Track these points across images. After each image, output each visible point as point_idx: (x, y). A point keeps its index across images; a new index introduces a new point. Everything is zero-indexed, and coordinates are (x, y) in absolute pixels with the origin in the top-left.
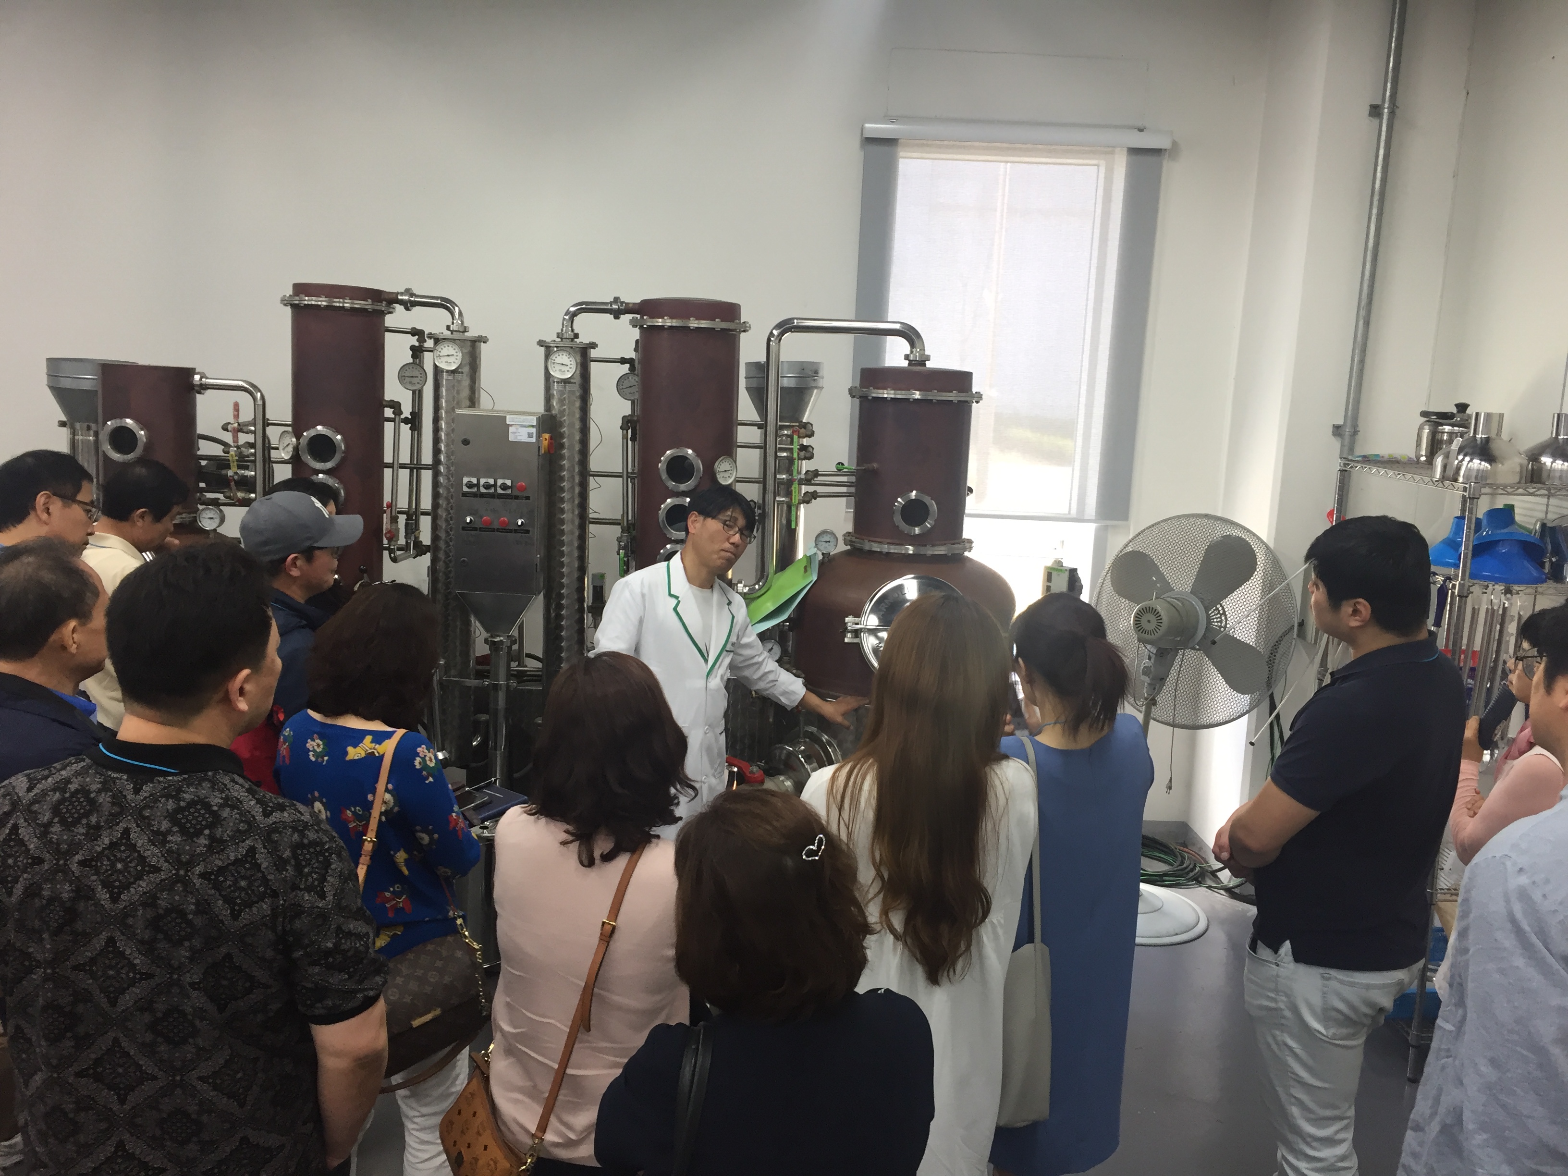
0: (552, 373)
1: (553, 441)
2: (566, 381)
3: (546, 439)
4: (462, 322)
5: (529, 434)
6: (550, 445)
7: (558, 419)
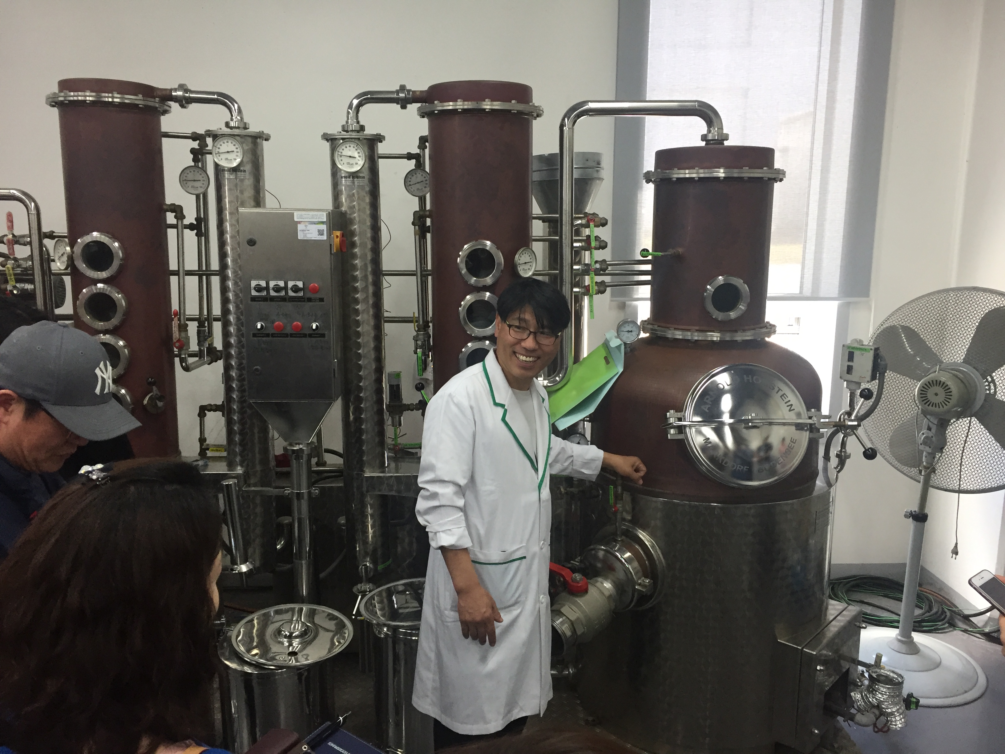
0: (340, 166)
1: (345, 239)
2: (354, 175)
3: (337, 237)
4: (242, 119)
5: (319, 231)
6: (342, 243)
7: (348, 216)
